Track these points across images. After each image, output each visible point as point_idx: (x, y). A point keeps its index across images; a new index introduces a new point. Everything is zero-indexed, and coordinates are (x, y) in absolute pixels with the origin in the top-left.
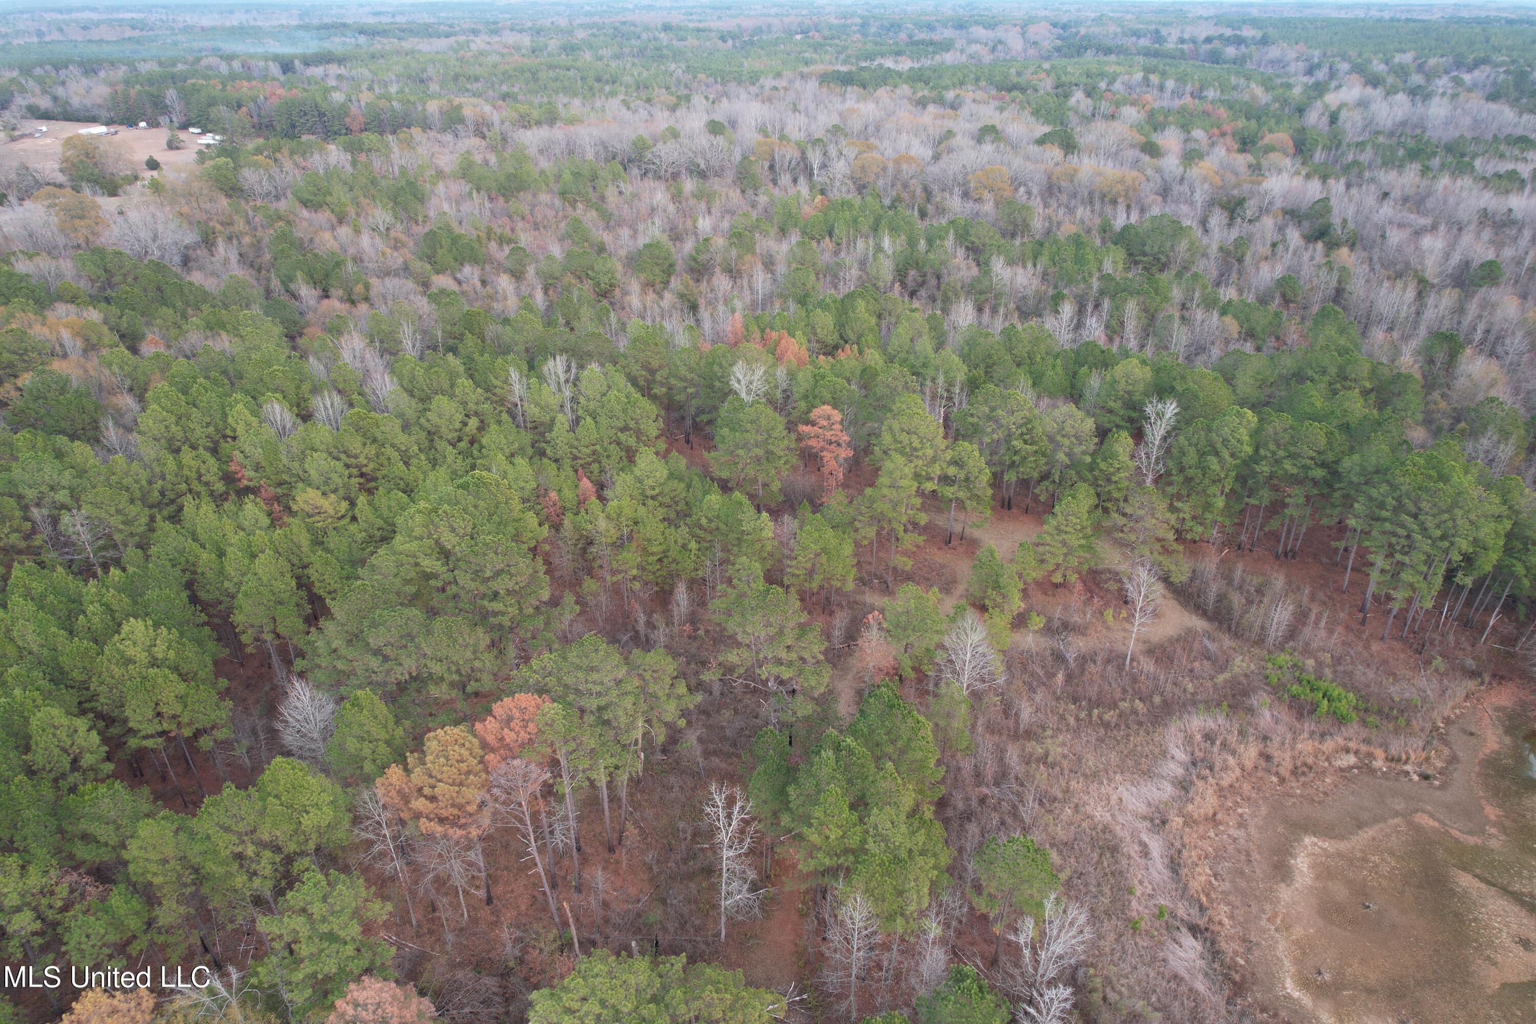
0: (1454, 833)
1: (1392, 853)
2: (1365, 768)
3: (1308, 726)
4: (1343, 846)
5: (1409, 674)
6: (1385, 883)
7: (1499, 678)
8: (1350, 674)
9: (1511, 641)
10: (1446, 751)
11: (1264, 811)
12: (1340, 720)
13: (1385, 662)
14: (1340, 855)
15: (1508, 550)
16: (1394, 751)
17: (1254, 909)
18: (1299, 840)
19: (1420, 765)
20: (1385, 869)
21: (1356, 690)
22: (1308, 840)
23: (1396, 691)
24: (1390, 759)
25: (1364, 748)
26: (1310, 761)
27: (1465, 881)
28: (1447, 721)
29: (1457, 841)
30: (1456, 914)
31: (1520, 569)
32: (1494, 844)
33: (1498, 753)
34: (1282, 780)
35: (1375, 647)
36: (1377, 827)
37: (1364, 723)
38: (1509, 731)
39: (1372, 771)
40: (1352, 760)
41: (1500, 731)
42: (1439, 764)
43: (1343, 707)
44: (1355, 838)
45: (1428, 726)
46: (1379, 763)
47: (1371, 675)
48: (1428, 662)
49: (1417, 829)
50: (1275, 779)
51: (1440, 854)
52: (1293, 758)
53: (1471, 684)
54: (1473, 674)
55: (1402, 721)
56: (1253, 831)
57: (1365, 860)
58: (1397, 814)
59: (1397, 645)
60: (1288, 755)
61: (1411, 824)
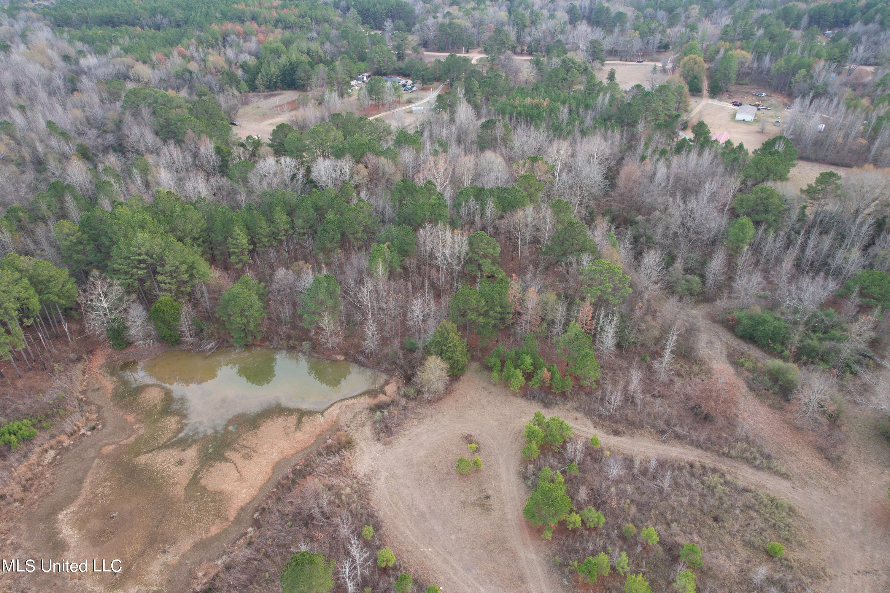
0: (124, 442)
1: (105, 480)
2: (62, 451)
3: (13, 458)
4: (80, 500)
5: (48, 384)
6: (112, 497)
7: (91, 352)
8: (17, 410)
9: (82, 331)
10: (93, 407)
11: (24, 527)
12: (28, 440)
13: (31, 388)
14: (82, 506)
15: (40, 292)
16: (69, 430)
17: (59, 583)
18: (56, 521)
19: (86, 425)
20: (108, 491)
21: (26, 415)
22: (60, 517)
23: (47, 399)
24: (70, 435)
25: (53, 442)
26: (29, 475)
27: (143, 459)
28: (83, 392)
29: (127, 445)
30: (150, 478)
31: (54, 298)
32: (142, 431)
33: (115, 388)
34: (22, 501)
35: (20, 384)
36: (89, 474)
37: (42, 429)
38: (112, 374)
39: (67, 449)
40: (52, 453)
41: (109, 377)
42: (94, 417)
43: (25, 432)
44: (83, 491)
45: (76, 403)
46: (67, 442)
47: (27, 401)
48: (53, 371)
49: (107, 456)
50: (17, 504)
51: (125, 458)
52: (18, 483)
53: (80, 366)
54: (79, 360)
55: (61, 412)
56: (26, 544)
57: (96, 496)
58: (93, 459)
59: (30, 374)
60: (13, 485)
61: (102, 458)
